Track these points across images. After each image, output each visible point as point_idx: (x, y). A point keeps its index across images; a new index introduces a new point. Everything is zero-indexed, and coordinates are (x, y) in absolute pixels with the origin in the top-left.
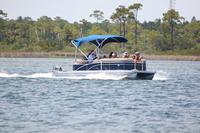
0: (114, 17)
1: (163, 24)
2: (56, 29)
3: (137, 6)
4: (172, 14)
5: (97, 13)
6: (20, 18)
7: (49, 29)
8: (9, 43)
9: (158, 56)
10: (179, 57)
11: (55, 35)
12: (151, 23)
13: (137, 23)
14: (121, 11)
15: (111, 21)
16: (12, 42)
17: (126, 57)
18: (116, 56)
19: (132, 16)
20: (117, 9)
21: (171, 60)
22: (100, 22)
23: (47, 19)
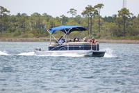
0: (84, 13)
1: (118, 18)
2: (44, 22)
3: (100, 6)
4: (125, 11)
5: (72, 11)
6: (19, 14)
7: (39, 22)
8: (11, 31)
9: (115, 41)
10: (130, 41)
11: (43, 26)
12: (110, 17)
13: (100, 17)
14: (89, 9)
15: (82, 16)
16: (14, 31)
17: (85, 41)
18: (78, 41)
19: (96, 13)
20: (86, 8)
21: (124, 43)
22: (74, 17)
23: (37, 15)
